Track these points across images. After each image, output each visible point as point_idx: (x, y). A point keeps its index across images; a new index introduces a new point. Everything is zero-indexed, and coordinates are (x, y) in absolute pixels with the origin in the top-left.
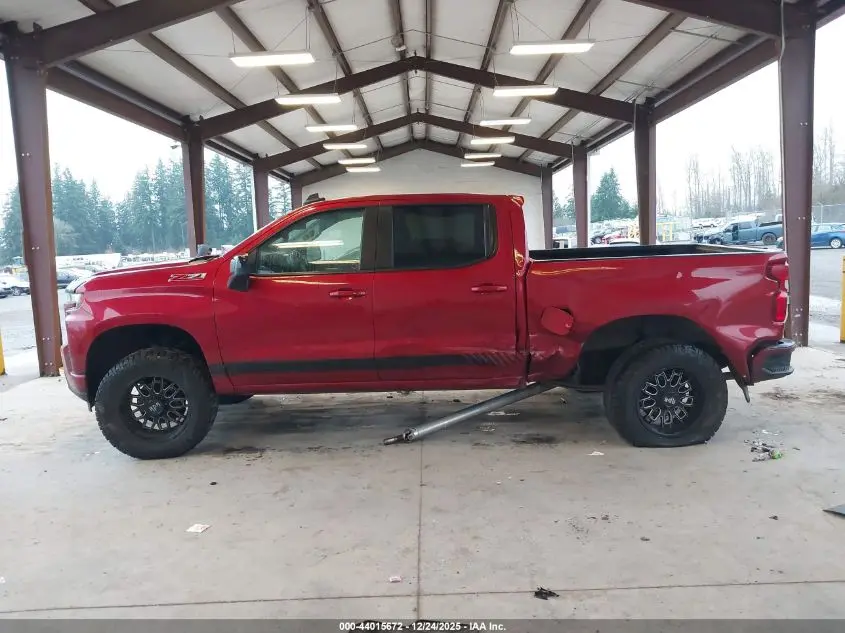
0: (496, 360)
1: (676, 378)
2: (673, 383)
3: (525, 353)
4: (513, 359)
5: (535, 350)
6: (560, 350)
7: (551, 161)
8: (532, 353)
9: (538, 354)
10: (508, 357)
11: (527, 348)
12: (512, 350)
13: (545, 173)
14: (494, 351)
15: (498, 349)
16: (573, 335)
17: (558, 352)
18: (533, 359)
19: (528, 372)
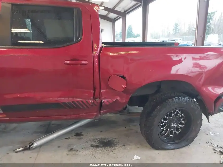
0: (81, 105)
1: (178, 113)
2: (176, 115)
3: (98, 100)
4: (91, 104)
5: (105, 98)
6: (118, 98)
7: (115, 17)
8: (103, 101)
9: (106, 100)
10: (88, 103)
11: (100, 98)
12: (91, 99)
13: (113, 21)
14: (81, 100)
15: (82, 99)
16: (126, 91)
17: (117, 100)
18: (103, 104)
19: (100, 110)
